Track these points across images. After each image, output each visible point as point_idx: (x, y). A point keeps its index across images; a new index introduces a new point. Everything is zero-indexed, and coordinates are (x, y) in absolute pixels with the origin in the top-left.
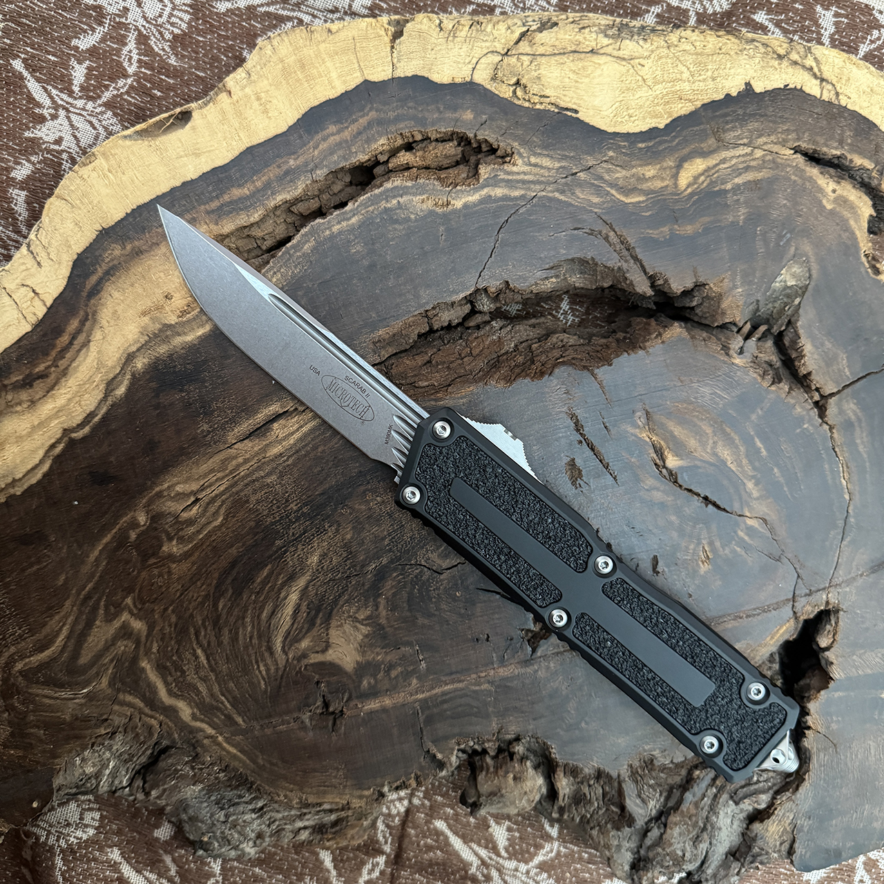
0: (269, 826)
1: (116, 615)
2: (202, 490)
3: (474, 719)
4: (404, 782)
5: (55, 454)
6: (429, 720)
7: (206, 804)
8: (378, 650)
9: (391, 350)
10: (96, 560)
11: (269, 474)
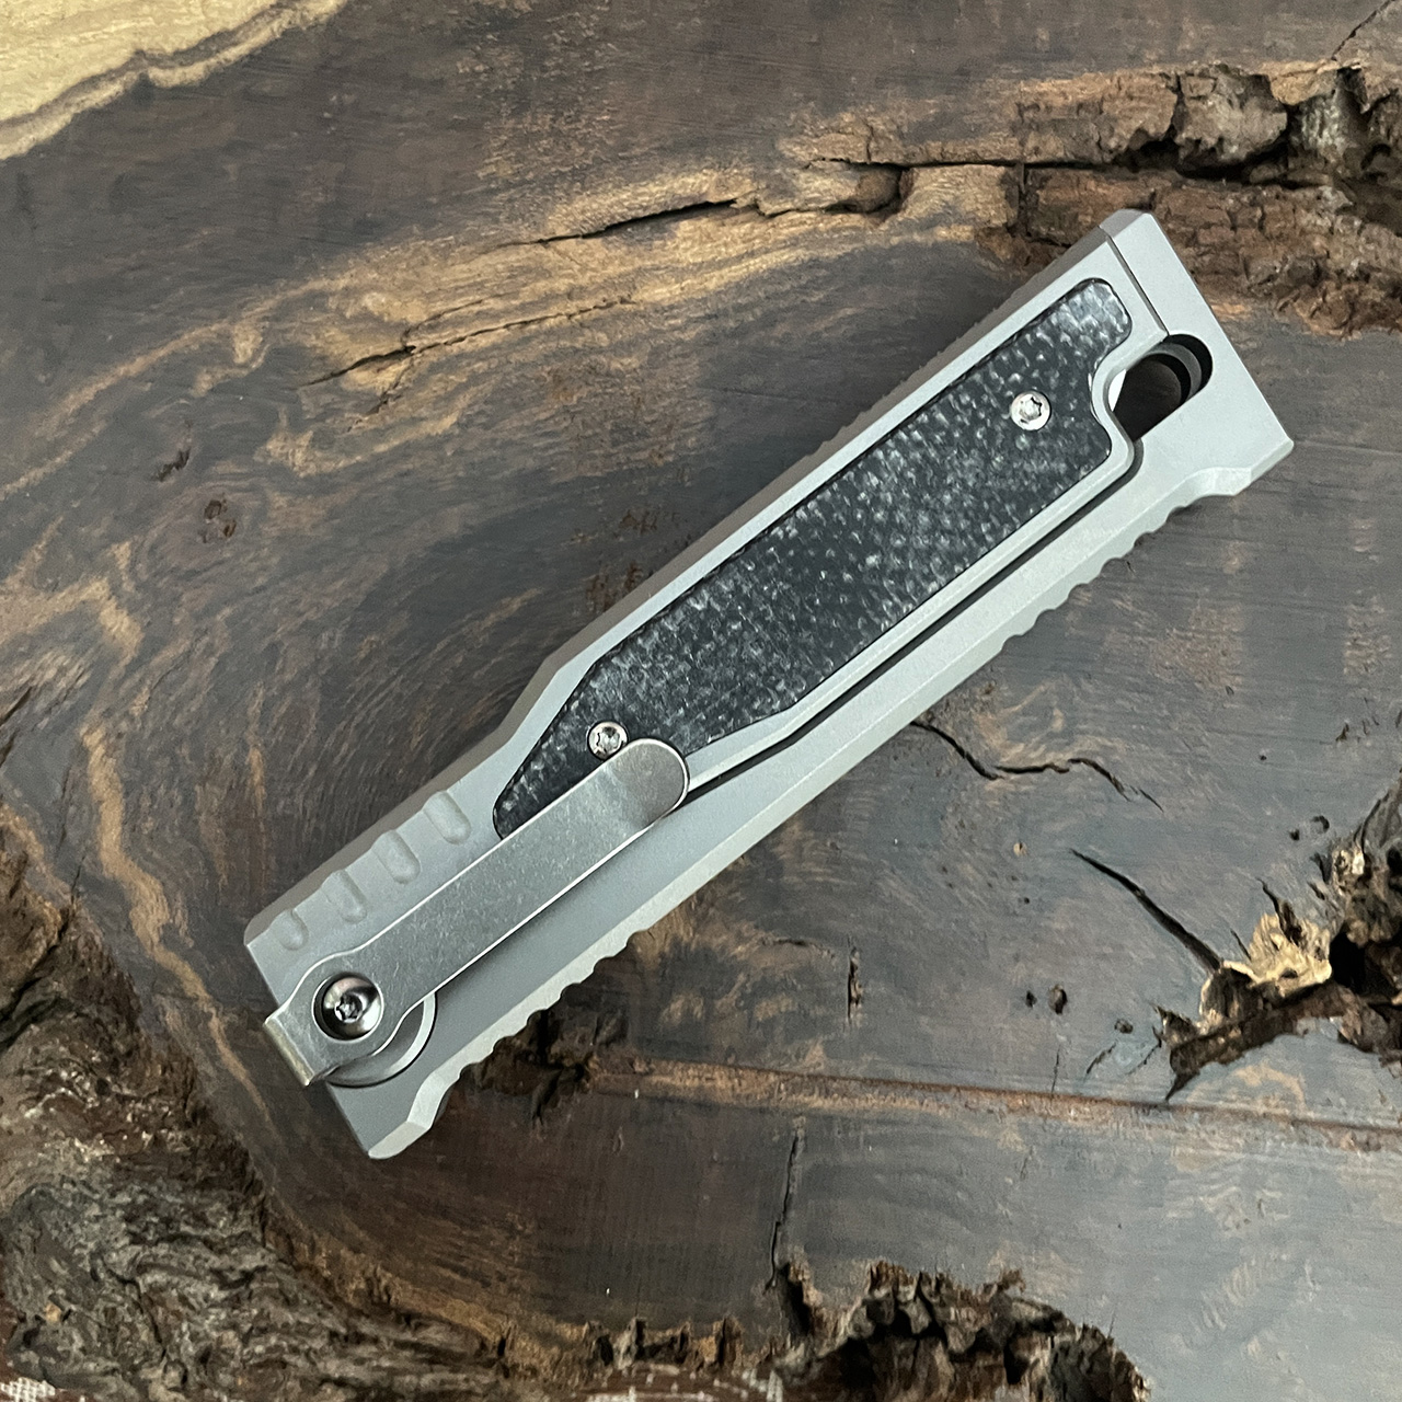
0: (245, 1339)
1: (74, 577)
2: (432, 328)
3: (947, 1223)
4: (684, 1337)
5: (88, 104)
6: (822, 1181)
7: (95, 1211)
8: (745, 927)
9: (1054, 147)
10: (83, 412)
11: (618, 349)
